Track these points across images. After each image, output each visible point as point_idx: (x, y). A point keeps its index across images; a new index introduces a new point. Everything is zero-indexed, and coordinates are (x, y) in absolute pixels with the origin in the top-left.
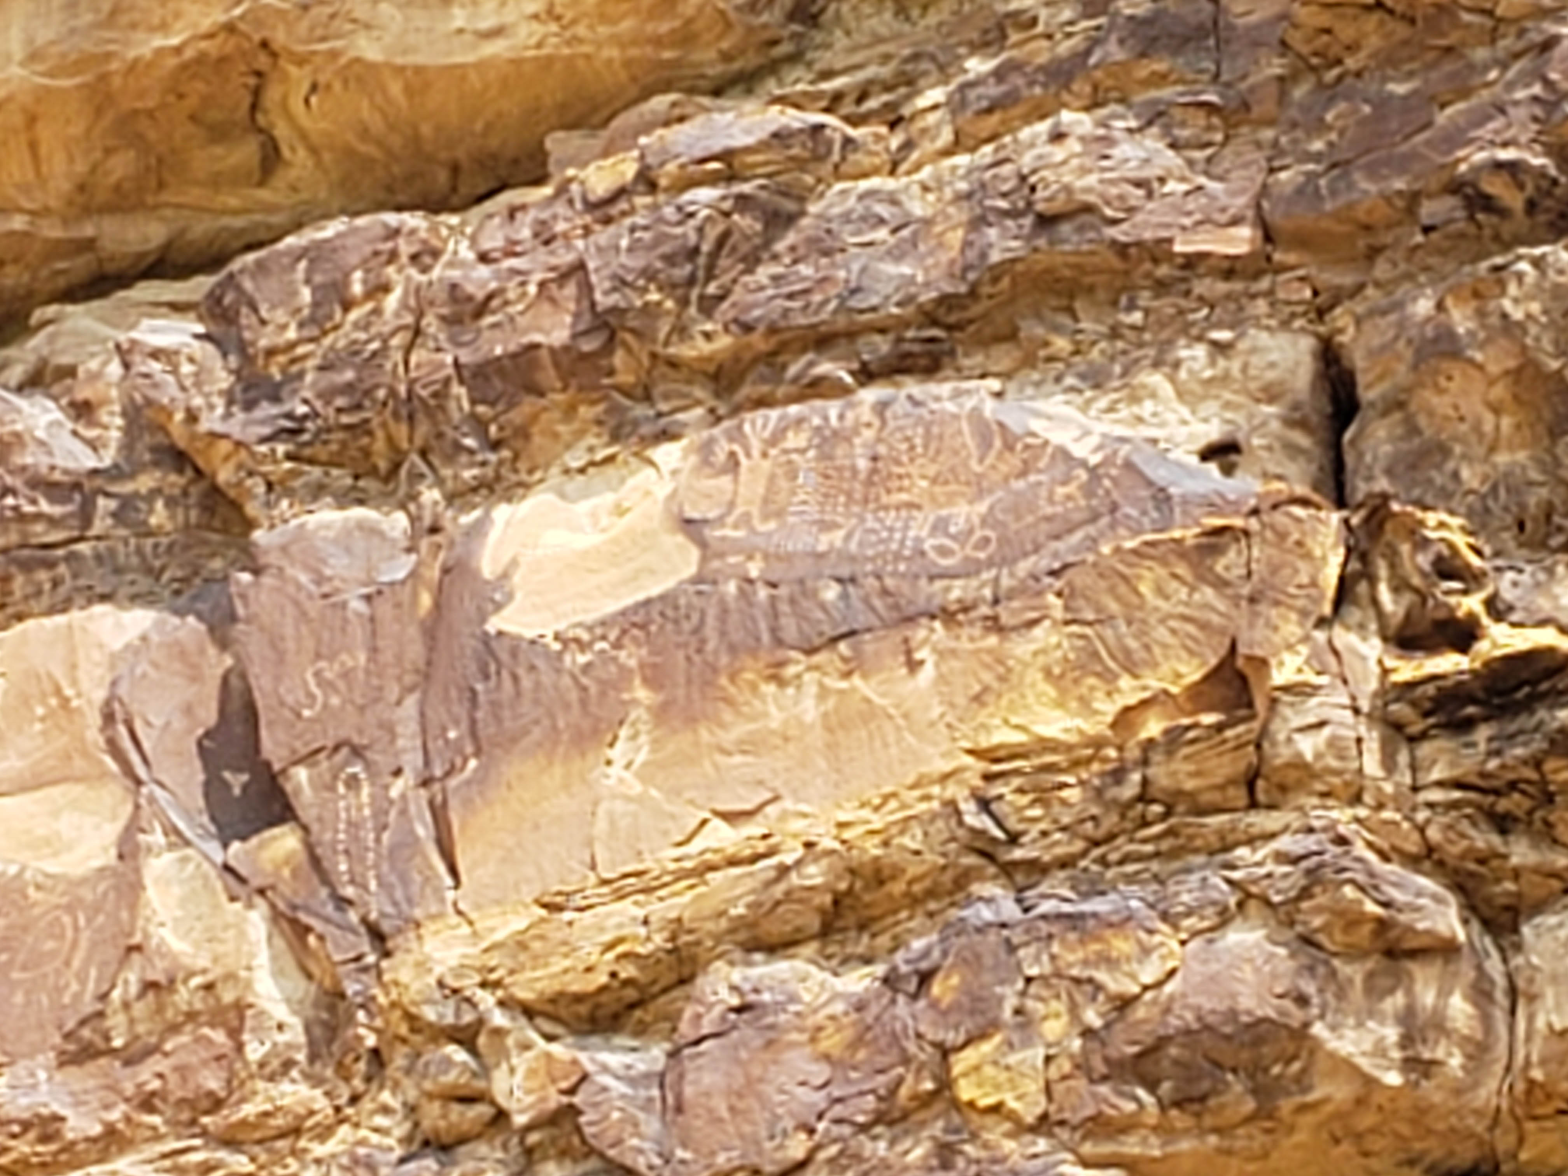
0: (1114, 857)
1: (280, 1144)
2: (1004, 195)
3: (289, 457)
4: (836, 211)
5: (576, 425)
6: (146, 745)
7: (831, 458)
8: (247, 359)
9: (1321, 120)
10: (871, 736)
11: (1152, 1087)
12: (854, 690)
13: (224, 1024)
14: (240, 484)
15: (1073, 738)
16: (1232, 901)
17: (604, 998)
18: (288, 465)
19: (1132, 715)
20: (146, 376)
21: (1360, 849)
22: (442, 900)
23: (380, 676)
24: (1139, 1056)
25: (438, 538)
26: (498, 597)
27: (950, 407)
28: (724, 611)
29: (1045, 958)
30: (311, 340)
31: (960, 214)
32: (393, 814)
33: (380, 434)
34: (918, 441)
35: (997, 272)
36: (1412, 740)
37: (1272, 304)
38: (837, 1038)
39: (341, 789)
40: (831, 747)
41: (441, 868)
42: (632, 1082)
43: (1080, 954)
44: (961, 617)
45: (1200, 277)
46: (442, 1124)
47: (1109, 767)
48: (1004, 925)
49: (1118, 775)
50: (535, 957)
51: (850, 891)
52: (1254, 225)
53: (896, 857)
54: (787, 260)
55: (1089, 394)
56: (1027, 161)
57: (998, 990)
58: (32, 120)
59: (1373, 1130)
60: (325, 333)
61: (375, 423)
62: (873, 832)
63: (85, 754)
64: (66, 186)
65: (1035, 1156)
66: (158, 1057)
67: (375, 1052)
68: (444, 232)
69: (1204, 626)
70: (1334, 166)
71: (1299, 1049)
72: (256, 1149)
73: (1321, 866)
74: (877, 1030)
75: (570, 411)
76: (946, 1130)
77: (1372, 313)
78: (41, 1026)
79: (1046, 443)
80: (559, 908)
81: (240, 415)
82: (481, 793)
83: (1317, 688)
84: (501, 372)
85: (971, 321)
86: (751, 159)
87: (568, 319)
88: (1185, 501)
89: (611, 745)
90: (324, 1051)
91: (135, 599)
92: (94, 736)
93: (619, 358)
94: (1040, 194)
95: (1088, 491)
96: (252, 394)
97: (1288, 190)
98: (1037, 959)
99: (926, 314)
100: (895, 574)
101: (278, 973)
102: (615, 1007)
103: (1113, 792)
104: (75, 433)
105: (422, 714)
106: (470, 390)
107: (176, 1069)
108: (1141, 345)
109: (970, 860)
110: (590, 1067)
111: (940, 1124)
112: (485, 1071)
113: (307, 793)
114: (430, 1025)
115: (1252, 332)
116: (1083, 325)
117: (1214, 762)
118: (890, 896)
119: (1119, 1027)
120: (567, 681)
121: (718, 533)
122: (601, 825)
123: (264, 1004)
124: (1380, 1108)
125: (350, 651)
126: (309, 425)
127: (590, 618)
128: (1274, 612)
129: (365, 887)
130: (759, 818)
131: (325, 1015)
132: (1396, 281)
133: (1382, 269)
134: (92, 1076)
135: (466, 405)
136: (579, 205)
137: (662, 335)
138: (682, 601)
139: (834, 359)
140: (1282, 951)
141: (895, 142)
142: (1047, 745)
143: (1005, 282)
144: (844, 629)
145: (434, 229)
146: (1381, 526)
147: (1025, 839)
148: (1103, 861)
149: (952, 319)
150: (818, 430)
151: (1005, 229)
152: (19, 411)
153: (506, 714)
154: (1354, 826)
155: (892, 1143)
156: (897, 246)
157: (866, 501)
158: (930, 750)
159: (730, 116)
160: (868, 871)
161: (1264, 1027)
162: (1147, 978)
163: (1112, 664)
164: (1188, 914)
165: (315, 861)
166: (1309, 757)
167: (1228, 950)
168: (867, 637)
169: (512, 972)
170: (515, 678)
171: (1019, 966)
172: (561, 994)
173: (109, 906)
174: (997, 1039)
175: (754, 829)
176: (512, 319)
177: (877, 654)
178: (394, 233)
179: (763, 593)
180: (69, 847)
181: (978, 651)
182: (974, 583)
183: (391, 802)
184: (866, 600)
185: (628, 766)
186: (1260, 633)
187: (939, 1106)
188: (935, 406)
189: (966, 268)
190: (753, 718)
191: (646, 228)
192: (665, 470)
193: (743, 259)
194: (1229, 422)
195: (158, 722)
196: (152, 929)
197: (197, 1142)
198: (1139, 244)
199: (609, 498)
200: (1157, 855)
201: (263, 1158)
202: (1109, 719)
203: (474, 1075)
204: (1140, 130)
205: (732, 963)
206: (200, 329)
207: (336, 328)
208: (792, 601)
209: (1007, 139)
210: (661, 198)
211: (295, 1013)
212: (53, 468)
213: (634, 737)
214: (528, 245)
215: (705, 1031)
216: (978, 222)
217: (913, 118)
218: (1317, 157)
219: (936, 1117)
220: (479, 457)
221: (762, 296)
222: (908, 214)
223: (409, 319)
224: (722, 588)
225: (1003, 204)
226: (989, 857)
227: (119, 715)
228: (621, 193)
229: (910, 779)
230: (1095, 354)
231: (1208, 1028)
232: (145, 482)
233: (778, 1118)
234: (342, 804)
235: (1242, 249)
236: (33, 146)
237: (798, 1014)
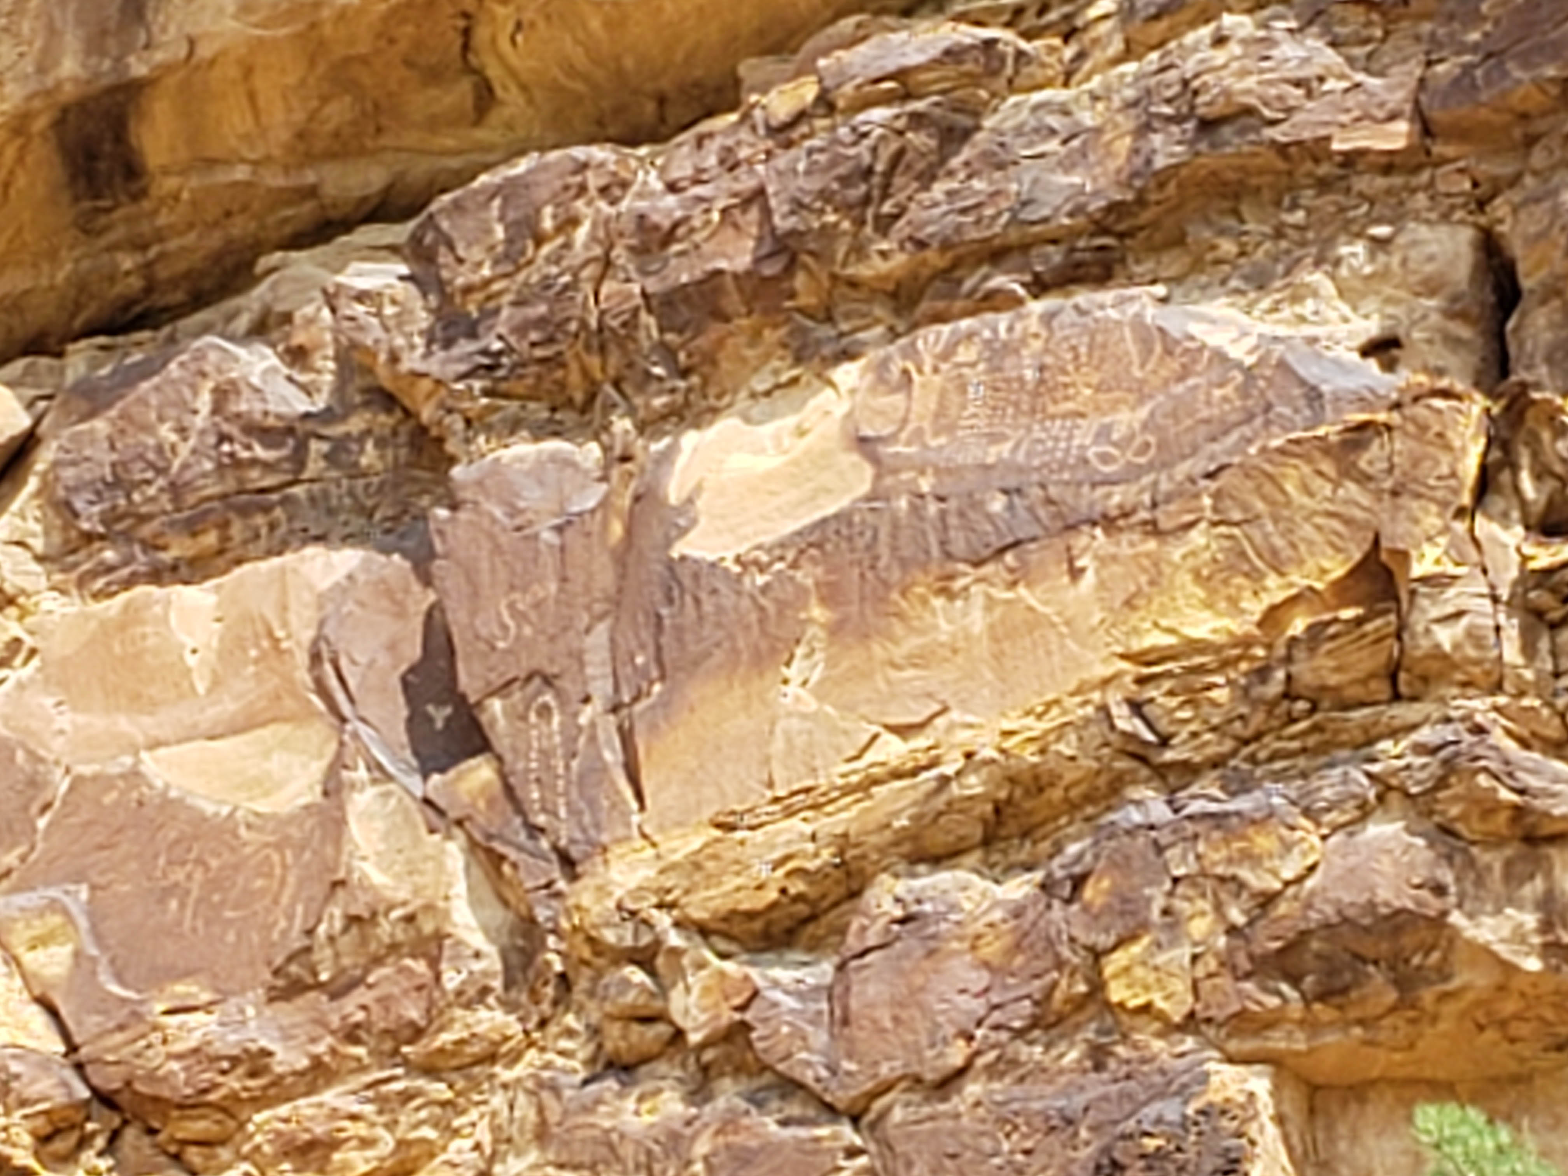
0: (1262, 755)
1: (476, 1070)
2: (1169, 101)
3: (486, 393)
4: (1009, 124)
5: (760, 350)
6: (352, 683)
7: (999, 369)
8: (446, 298)
9: (1477, 10)
10: (1035, 644)
11: (1295, 981)
12: (1019, 600)
13: (425, 955)
14: (439, 423)
15: (1220, 639)
16: (1371, 795)
17: (775, 915)
18: (484, 401)
19: (1279, 613)
20: (352, 319)
21: (1498, 737)
22: (628, 825)
23: (569, 605)
24: (1280, 952)
25: (629, 466)
26: (682, 522)
27: (1113, 314)
28: (895, 525)
29: (1191, 857)
30: (506, 276)
31: (1127, 122)
32: (582, 740)
33: (574, 366)
34: (1083, 350)
35: (1162, 178)
36: (1554, 626)
37: (1432, 198)
38: (997, 945)
39: (533, 718)
40: (999, 656)
41: (628, 792)
42: (800, 996)
43: (1224, 853)
44: (1121, 523)
45: (1360, 173)
46: (622, 1044)
47: (1257, 665)
48: (1152, 827)
49: (1262, 674)
50: (709, 877)
51: (1009, 801)
52: (1411, 120)
53: (1052, 762)
54: (962, 175)
55: (1252, 295)
56: (1190, 67)
57: (1147, 891)
58: (248, 72)
59: (1518, 1017)
60: (519, 269)
61: (568, 355)
62: (1031, 740)
63: (295, 694)
64: (285, 135)
65: (1182, 1055)
66: (362, 989)
67: (563, 977)
68: (633, 163)
69: (1348, 522)
70: (1489, 56)
71: (1437, 938)
72: (454, 1076)
73: (1457, 754)
74: (1032, 937)
75: (756, 336)
76: (1100, 1032)
77: (1525, 202)
78: (252, 963)
79: (1203, 347)
80: (732, 828)
81: (441, 354)
82: (667, 718)
83: (1455, 578)
84: (687, 299)
85: (1141, 228)
86: (923, 77)
87: (751, 244)
88: (1337, 399)
89: (788, 664)
90: (519, 976)
91: (348, 539)
92: (304, 676)
93: (800, 281)
94: (1201, 99)
95: (1244, 391)
96: (452, 332)
97: (1444, 83)
98: (1184, 858)
99: (1096, 222)
100: (1057, 483)
101: (475, 903)
102: (788, 923)
103: (1258, 691)
104: (290, 379)
105: (612, 641)
106: (659, 318)
107: (379, 1000)
108: (1303, 244)
109: (1123, 764)
110: (760, 983)
111: (1093, 1026)
112: (663, 992)
113: (502, 723)
114: (611, 948)
115: (1412, 225)
116: (1249, 227)
117: (1354, 657)
118: (1050, 803)
119: (1262, 922)
120: (746, 603)
121: (891, 450)
122: (778, 745)
123: (461, 933)
124: (1523, 995)
125: (541, 580)
126: (505, 360)
127: (767, 539)
128: (1415, 505)
129: (555, 814)
130: (929, 730)
131: (520, 942)
132: (1553, 168)
133: (1538, 158)
134: (300, 1009)
135: (655, 333)
136: (761, 131)
137: (840, 256)
138: (857, 519)
139: (1007, 272)
140: (1420, 842)
141: (1069, 52)
142: (1197, 646)
143: (1171, 188)
144: (1010, 540)
145: (622, 161)
146: (1521, 415)
147: (1174, 741)
148: (1252, 759)
149: (1121, 227)
150: (988, 343)
151: (1170, 134)
152: (236, 359)
153: (689, 637)
154: (1493, 715)
155: (1048, 1046)
156: (1068, 156)
157: (1033, 411)
158: (1091, 656)
159: (903, 35)
160: (1027, 778)
161: (1402, 918)
162: (1288, 874)
163: (1259, 564)
164: (1328, 810)
165: (509, 790)
166: (1447, 647)
167: (1368, 844)
168: (1032, 546)
169: (687, 892)
170: (697, 601)
171: (1166, 868)
172: (734, 912)
173: (315, 843)
174: (1146, 940)
175: (921, 742)
176: (697, 247)
177: (1041, 563)
178: (583, 167)
179: (933, 508)
180: (280, 785)
181: (1136, 556)
182: (1134, 488)
183: (580, 729)
184: (1030, 509)
185: (805, 683)
186: (1402, 527)
187: (1092, 1009)
188: (1099, 314)
189: (1135, 174)
190: (921, 632)
191: (821, 150)
192: (843, 389)
193: (918, 177)
194: (1391, 317)
195: (362, 659)
196: (356, 863)
197: (399, 1071)
198: (1299, 143)
199: (790, 421)
200: (1304, 750)
201: (460, 1084)
202: (1257, 617)
203: (652, 995)
204: (1301, 30)
205: (897, 876)
206: (404, 270)
207: (530, 262)
208: (962, 514)
209: (1172, 45)
210: (839, 119)
211: (492, 940)
212: (266, 414)
213: (808, 655)
214: (714, 172)
215: (871, 942)
216: (1145, 129)
217: (1086, 27)
218: (1475, 48)
219: (1091, 1019)
220: (668, 385)
221: (937, 211)
222: (1077, 124)
223: (598, 251)
224: (894, 504)
225: (1167, 110)
226: (1143, 760)
227: (326, 655)
228: (801, 116)
229: (1072, 686)
230: (1260, 254)
231: (1345, 920)
232: (356, 424)
233: (938, 1026)
234: (534, 733)
235: (1399, 144)
236: (252, 97)
237: (958, 923)
